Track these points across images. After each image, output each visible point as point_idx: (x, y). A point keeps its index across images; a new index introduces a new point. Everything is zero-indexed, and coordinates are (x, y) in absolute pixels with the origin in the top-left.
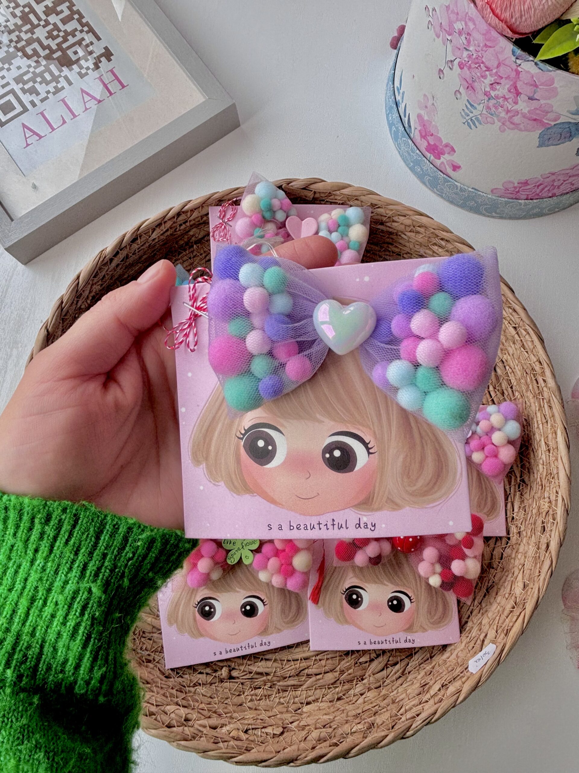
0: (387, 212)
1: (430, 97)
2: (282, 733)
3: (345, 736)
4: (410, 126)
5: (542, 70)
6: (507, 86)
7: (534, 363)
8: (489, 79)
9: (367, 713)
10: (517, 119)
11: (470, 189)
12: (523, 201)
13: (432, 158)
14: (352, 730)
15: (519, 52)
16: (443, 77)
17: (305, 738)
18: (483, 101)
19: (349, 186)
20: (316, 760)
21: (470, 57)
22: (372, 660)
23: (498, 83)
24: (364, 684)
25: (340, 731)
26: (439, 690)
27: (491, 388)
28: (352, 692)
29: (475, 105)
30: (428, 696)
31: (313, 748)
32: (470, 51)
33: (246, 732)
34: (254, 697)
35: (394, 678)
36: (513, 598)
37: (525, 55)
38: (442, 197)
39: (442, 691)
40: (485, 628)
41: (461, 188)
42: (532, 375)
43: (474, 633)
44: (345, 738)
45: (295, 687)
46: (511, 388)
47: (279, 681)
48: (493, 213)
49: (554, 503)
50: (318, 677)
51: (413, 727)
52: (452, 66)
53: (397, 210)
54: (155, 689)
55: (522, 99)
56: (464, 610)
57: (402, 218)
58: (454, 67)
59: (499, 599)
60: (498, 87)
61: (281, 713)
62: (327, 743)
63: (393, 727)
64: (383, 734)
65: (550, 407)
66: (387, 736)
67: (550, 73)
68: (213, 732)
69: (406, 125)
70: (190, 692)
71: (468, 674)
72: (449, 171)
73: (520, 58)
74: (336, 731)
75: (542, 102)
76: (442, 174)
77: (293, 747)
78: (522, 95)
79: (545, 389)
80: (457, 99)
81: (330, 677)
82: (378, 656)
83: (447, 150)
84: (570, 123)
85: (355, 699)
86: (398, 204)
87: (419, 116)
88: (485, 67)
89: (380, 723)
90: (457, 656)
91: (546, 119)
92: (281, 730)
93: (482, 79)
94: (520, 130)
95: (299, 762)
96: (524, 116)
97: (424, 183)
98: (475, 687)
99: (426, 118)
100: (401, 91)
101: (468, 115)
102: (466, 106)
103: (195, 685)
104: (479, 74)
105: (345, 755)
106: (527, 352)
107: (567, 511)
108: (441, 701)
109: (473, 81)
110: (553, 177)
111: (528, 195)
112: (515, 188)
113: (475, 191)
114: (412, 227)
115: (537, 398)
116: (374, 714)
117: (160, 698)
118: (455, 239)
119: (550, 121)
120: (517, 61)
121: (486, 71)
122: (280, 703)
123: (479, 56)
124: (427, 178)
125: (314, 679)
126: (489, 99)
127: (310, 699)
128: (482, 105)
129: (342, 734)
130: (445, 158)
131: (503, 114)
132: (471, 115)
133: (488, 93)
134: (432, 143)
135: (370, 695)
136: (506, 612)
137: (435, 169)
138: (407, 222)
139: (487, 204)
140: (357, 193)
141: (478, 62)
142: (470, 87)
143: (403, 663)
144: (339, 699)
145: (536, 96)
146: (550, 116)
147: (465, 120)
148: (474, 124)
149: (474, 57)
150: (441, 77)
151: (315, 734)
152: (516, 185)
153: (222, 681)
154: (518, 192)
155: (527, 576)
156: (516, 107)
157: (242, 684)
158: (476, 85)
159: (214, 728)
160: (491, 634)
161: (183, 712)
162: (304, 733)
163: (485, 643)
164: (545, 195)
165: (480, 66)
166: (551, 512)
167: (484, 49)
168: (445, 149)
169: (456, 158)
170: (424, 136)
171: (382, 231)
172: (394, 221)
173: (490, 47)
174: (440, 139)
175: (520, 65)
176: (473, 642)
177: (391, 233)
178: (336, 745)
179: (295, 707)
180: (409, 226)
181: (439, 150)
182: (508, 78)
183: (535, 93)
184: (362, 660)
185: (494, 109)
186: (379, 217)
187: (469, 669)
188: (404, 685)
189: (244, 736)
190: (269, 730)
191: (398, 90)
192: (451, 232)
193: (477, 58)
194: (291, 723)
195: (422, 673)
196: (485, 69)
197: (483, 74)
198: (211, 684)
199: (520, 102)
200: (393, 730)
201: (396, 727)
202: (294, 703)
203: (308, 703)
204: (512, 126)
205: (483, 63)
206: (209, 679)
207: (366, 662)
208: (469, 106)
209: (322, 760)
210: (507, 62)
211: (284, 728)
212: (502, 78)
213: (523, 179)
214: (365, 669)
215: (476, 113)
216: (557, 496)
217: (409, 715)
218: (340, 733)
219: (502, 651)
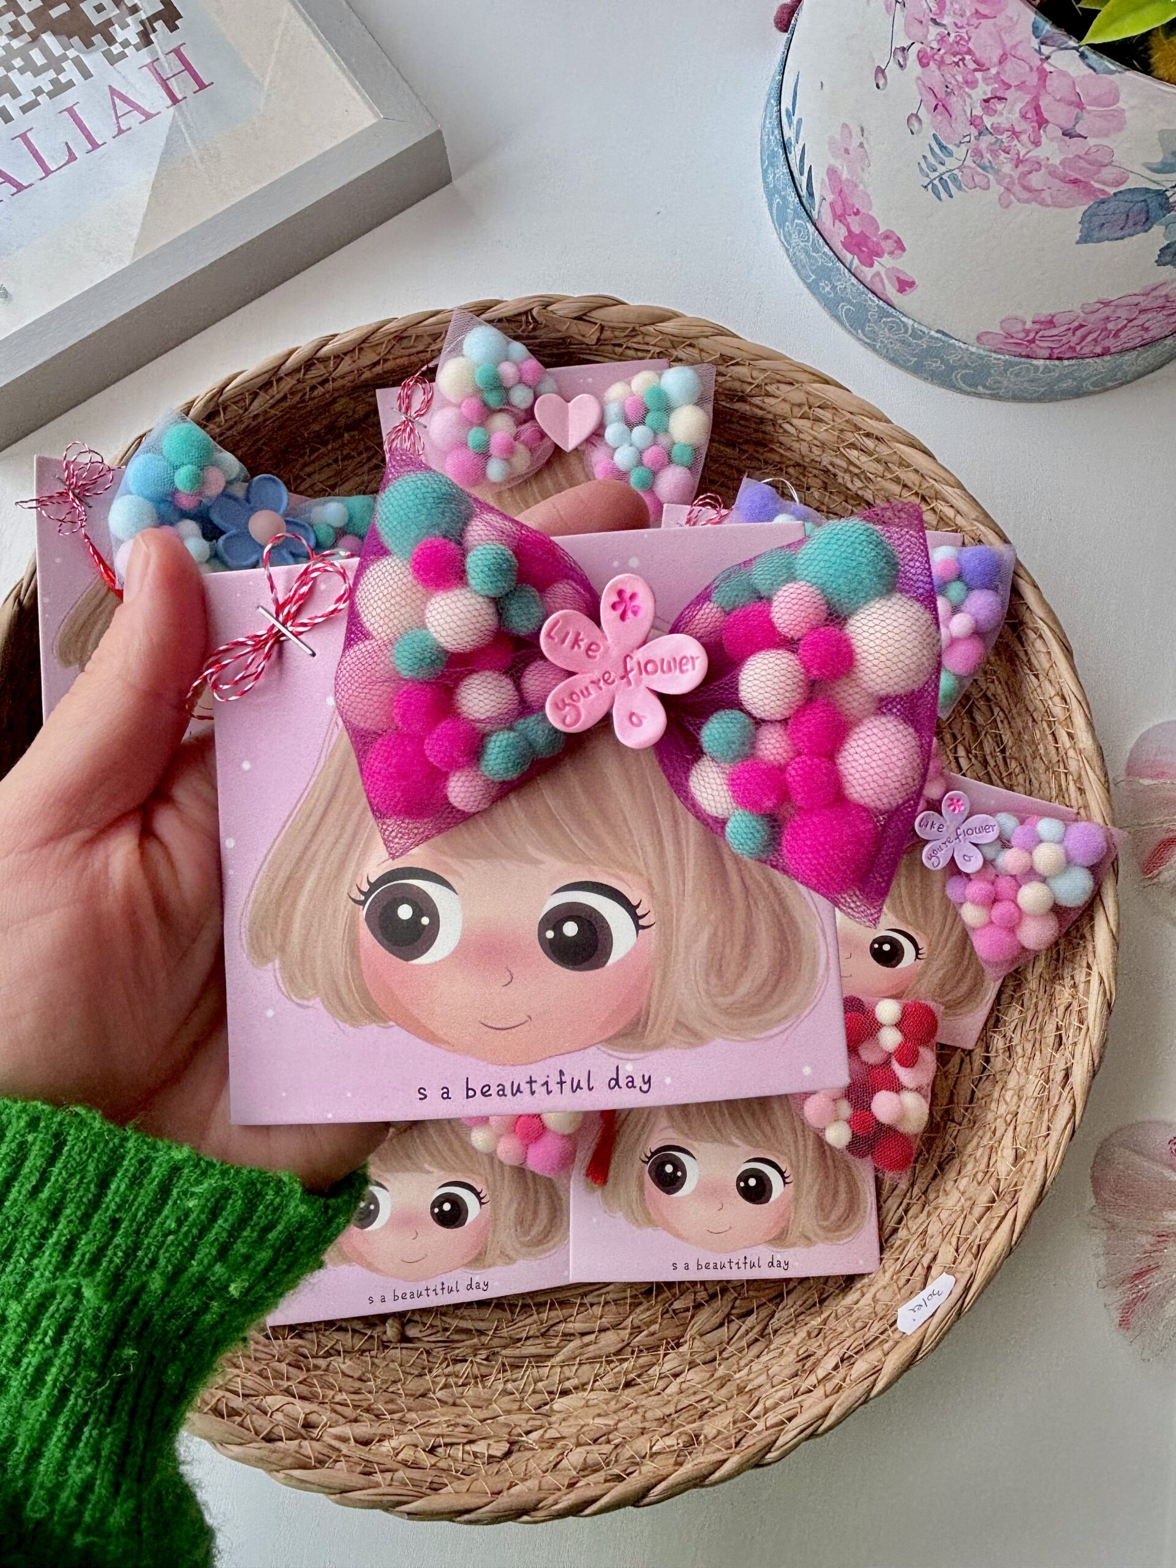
0: (755, 374)
1: (856, 131)
2: (508, 1454)
3: (635, 1462)
4: (811, 194)
5: (1094, 70)
6: (1020, 105)
7: (1051, 698)
8: (983, 90)
9: (685, 1415)
10: (1036, 180)
11: (933, 333)
12: (1041, 362)
13: (856, 262)
14: (654, 1449)
15: (1047, 27)
16: (886, 83)
17: (557, 1464)
18: (967, 139)
19: (676, 315)
20: (576, 1510)
21: (942, 39)
22: (698, 1306)
23: (1000, 99)
24: (682, 1355)
25: (627, 1452)
26: (836, 1368)
27: (961, 752)
28: (655, 1371)
29: (950, 147)
30: (812, 1380)
31: (571, 1485)
32: (944, 25)
33: (432, 1451)
34: (451, 1380)
35: (744, 1343)
36: (993, 1181)
37: (1059, 34)
38: (874, 349)
39: (842, 1371)
40: (933, 1243)
41: (913, 329)
42: (1045, 724)
43: (912, 1251)
44: (637, 1464)
45: (540, 1359)
46: (1003, 751)
47: (505, 1347)
48: (980, 388)
49: (1081, 987)
50: (587, 1339)
51: (778, 1443)
52: (905, 59)
53: (776, 372)
54: (241, 1362)
55: (1051, 133)
56: (892, 1204)
57: (788, 388)
58: (909, 63)
59: (963, 1183)
60: (999, 106)
61: (508, 1412)
62: (600, 1476)
63: (737, 1444)
64: (719, 1456)
65: (1081, 791)
66: (725, 1461)
67: (1112, 77)
68: (361, 1452)
69: (804, 192)
70: (317, 1367)
71: (897, 1336)
72: (891, 292)
73: (1049, 42)
74: (619, 1450)
75: (1091, 141)
76: (875, 299)
77: (529, 1483)
78: (1050, 125)
79: (1071, 753)
80: (912, 133)
81: (610, 1341)
82: (713, 1297)
83: (888, 245)
84: (1148, 190)
85: (661, 1384)
86: (781, 357)
87: (832, 172)
88: (975, 62)
89: (710, 1437)
90: (875, 1300)
91: (1097, 181)
92: (505, 1446)
93: (967, 90)
94: (1043, 203)
95: (539, 1515)
96: (1052, 173)
97: (838, 318)
98: (911, 1362)
99: (845, 175)
100: (795, 119)
101: (935, 170)
102: (931, 149)
103: (328, 1354)
104: (960, 78)
105: (637, 1499)
106: (1036, 676)
107: (1109, 1005)
108: (839, 1389)
109: (948, 94)
110: (1107, 311)
111: (1052, 348)
112: (1027, 332)
113: (943, 338)
114: (806, 408)
115: (1054, 772)
116: (700, 1417)
117: (252, 1381)
118: (896, 434)
119: (1108, 186)
120: (1043, 47)
121: (975, 70)
122: (506, 1393)
123: (962, 38)
124: (843, 309)
125: (576, 1343)
126: (980, 134)
127: (568, 1385)
128: (964, 148)
129: (632, 1457)
130: (884, 264)
131: (1007, 168)
132: (941, 169)
133: (978, 122)
134: (856, 230)
135: (694, 1377)
136: (978, 1211)
137: (861, 286)
138: (797, 396)
139: (967, 366)
140: (694, 331)
141: (961, 51)
142: (941, 107)
143: (764, 1313)
144: (628, 1384)
145: (1079, 129)
146: (1107, 174)
147: (928, 180)
148: (946, 189)
149: (951, 39)
150: (881, 83)
151: (576, 1457)
152: (1029, 325)
153: (385, 1346)
154: (1033, 341)
155: (1021, 1138)
156: (1036, 153)
157: (428, 1353)
158: (955, 102)
159: (366, 1443)
160: (946, 1254)
161: (300, 1409)
162: (552, 1455)
163: (933, 1272)
164: (1086, 350)
165: (963, 60)
166: (1075, 1007)
167: (975, 21)
168: (883, 244)
169: (905, 264)
170: (840, 217)
171: (743, 417)
172: (768, 395)
173: (985, 17)
174: (873, 221)
175: (1048, 58)
176: (908, 1271)
177: (762, 420)
178: (619, 1478)
179: (538, 1399)
180: (800, 405)
181: (870, 244)
182: (1021, 86)
183: (1077, 119)
184: (677, 1305)
185: (988, 155)
186: (737, 385)
187: (899, 1324)
188: (764, 1358)
189: (427, 1460)
190: (480, 1447)
191: (789, 116)
192: (888, 421)
193: (958, 43)
194: (528, 1433)
195: (802, 1334)
196: (972, 66)
197: (969, 78)
198: (362, 1352)
199: (1044, 139)
200: (738, 1449)
201: (745, 1444)
202: (534, 1392)
203: (564, 1393)
204: (1025, 195)
205: (969, 52)
206: (359, 1343)
207: (687, 1310)
208: (937, 149)
209: (588, 1511)
210: (1020, 52)
211: (512, 1443)
212: (1009, 86)
213: (1045, 312)
214: (685, 1325)
215: (951, 163)
216: (1089, 974)
217: (772, 1418)
218: (628, 1455)
219: (967, 1289)
